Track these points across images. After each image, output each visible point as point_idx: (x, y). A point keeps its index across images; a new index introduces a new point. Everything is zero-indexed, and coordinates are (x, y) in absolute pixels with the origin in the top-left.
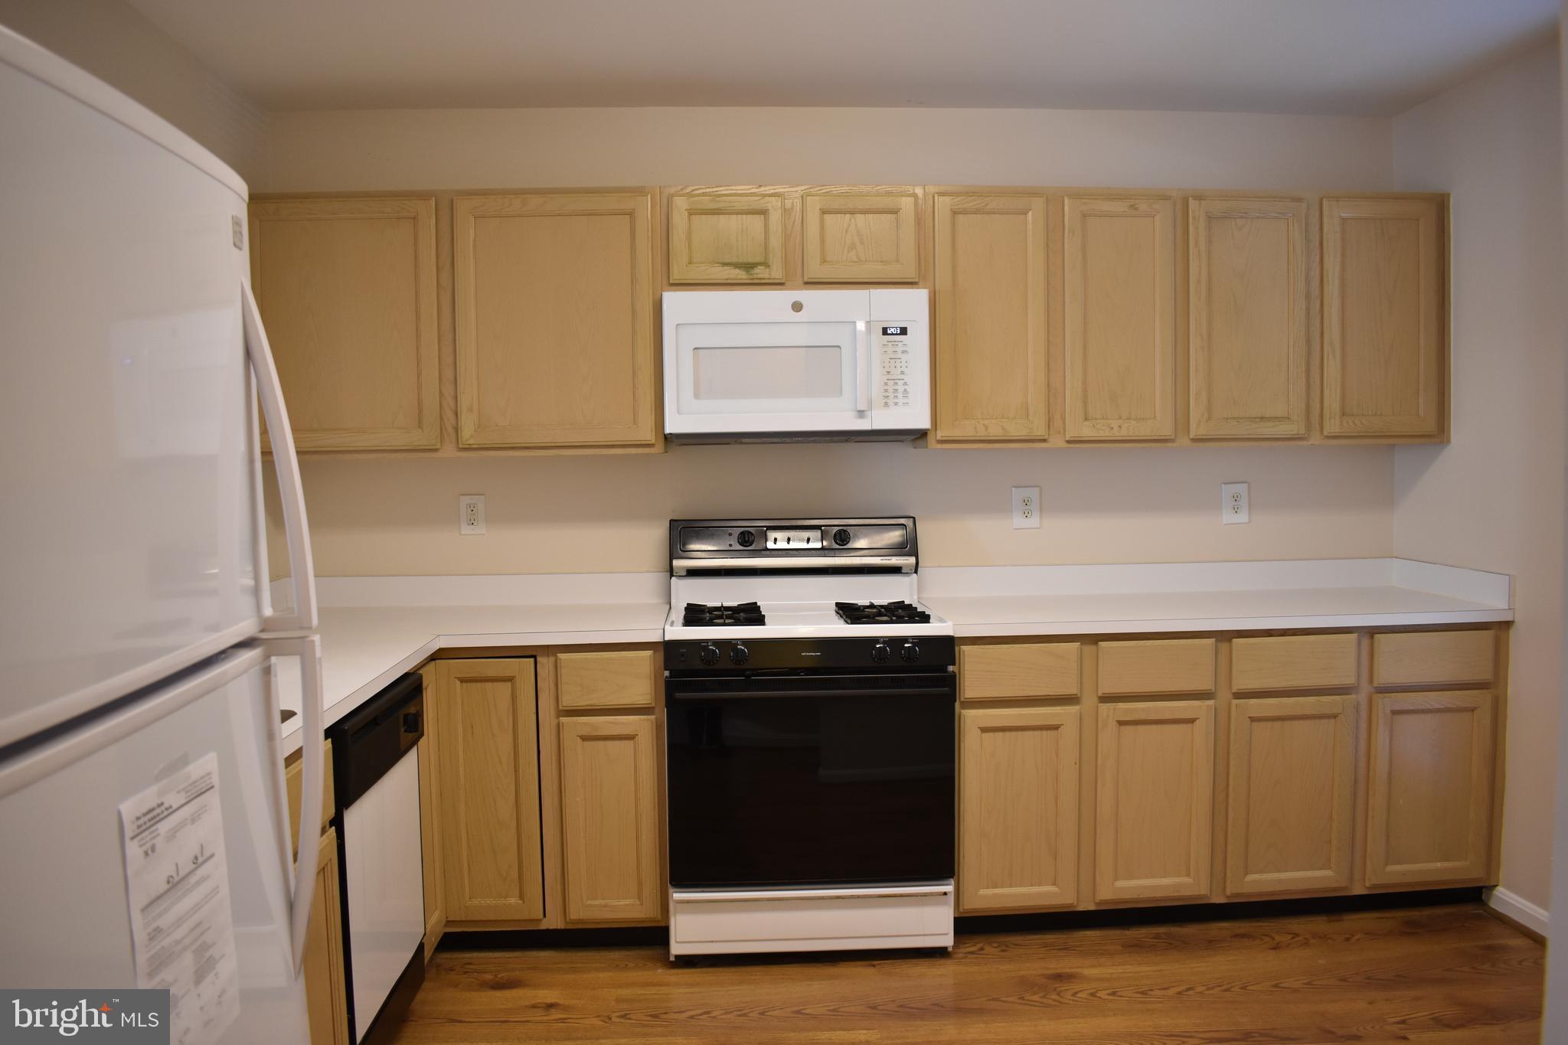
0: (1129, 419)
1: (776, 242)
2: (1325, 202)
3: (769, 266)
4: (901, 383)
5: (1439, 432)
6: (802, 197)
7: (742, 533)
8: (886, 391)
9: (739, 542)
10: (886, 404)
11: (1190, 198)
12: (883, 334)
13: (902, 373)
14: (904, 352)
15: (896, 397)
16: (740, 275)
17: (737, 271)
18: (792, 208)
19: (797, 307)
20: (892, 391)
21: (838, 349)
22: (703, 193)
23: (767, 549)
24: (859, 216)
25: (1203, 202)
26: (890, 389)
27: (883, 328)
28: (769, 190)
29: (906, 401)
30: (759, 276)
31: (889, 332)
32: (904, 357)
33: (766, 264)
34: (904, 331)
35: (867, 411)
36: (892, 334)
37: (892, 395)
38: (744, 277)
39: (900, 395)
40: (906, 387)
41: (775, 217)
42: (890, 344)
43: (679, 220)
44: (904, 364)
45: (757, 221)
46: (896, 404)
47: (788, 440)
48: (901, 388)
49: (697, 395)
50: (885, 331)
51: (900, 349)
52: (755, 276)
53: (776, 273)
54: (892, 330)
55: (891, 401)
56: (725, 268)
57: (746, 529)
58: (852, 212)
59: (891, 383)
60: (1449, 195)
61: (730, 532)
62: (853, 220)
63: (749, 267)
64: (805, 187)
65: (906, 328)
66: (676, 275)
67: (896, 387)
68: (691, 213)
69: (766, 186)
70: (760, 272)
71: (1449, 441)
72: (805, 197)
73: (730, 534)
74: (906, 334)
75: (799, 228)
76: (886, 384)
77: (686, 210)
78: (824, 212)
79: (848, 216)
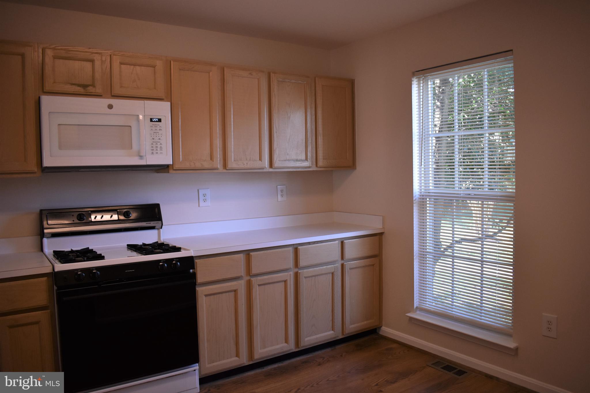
0: (250, 160)
1: (98, 75)
2: (317, 78)
3: (95, 87)
4: (159, 144)
5: (352, 166)
6: (111, 56)
7: (79, 214)
8: (152, 147)
9: (77, 219)
10: (152, 153)
11: (271, 73)
12: (151, 121)
13: (159, 139)
14: (160, 130)
15: (157, 150)
16: (81, 90)
17: (79, 88)
18: (106, 60)
19: (110, 107)
20: (155, 148)
21: (130, 127)
22: (61, 49)
23: (91, 222)
24: (138, 68)
25: (276, 74)
26: (154, 146)
27: (150, 119)
28: (95, 51)
29: (161, 152)
30: (90, 91)
31: (153, 120)
32: (160, 132)
33: (93, 85)
34: (160, 120)
35: (144, 156)
36: (155, 121)
37: (155, 149)
38: (82, 91)
39: (159, 149)
40: (162, 146)
41: (97, 63)
42: (154, 126)
43: (48, 60)
44: (160, 135)
45: (88, 65)
46: (157, 153)
47: (104, 169)
48: (159, 146)
49: (60, 148)
50: (151, 120)
51: (158, 129)
52: (88, 91)
53: (99, 90)
54: (155, 119)
55: (155, 152)
56: (73, 86)
57: (81, 213)
58: (135, 65)
59: (154, 143)
60: (354, 80)
61: (73, 214)
62: (135, 68)
63: (85, 86)
64: (112, 51)
65: (161, 119)
66: (47, 88)
67: (157, 146)
68: (55, 57)
69: (93, 48)
70: (90, 89)
71: (356, 169)
72: (112, 56)
73: (73, 216)
74: (161, 122)
75: (109, 70)
76: (152, 144)
77: (52, 56)
78: (121, 63)
79: (132, 66)
